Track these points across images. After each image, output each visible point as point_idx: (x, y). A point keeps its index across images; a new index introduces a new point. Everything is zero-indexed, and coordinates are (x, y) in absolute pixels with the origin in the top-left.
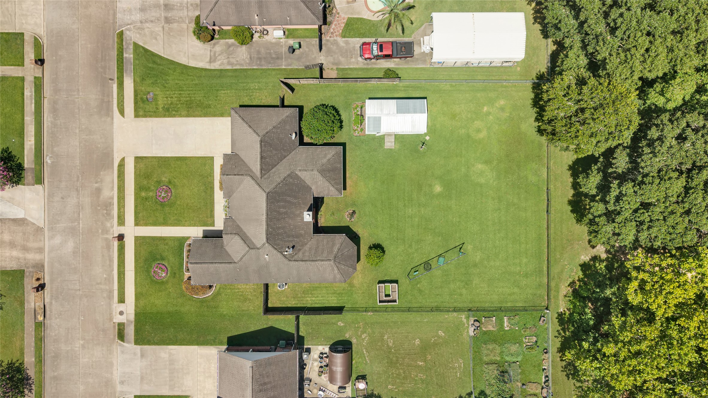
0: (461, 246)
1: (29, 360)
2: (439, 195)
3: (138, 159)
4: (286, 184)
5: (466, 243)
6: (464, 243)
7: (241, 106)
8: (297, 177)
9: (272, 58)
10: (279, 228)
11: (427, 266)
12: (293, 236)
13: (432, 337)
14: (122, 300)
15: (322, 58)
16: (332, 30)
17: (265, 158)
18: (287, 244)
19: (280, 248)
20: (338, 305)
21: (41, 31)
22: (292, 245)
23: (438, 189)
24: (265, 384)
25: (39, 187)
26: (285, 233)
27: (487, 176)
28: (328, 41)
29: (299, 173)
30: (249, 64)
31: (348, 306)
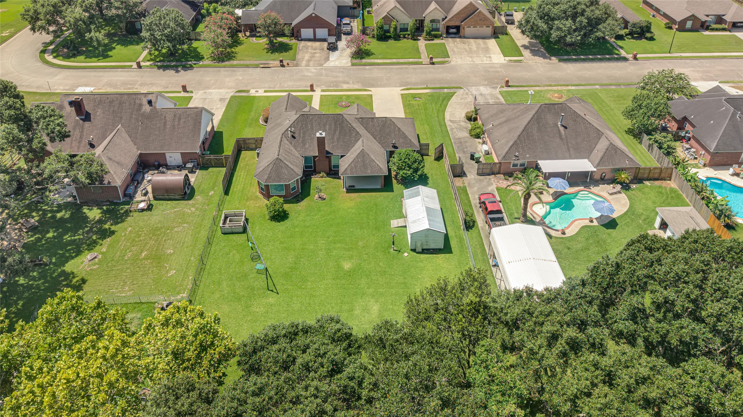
0: (275, 291)
1: (235, 62)
2: (339, 267)
3: (371, 95)
4: (350, 130)
5: (279, 296)
6: (278, 293)
7: (418, 135)
8: (357, 141)
9: (463, 149)
10: (312, 124)
11: (256, 258)
12: (304, 137)
13: (170, 265)
14: (265, 92)
15: (473, 176)
16: (501, 181)
17: (372, 122)
18: (297, 132)
19: (294, 126)
20: (231, 191)
21: (452, 63)
22: (295, 135)
23: (347, 266)
24: (180, 119)
25: (350, 64)
26: (308, 130)
27: (364, 316)
28: (490, 179)
29: (360, 141)
30: (454, 138)
31: (228, 198)
